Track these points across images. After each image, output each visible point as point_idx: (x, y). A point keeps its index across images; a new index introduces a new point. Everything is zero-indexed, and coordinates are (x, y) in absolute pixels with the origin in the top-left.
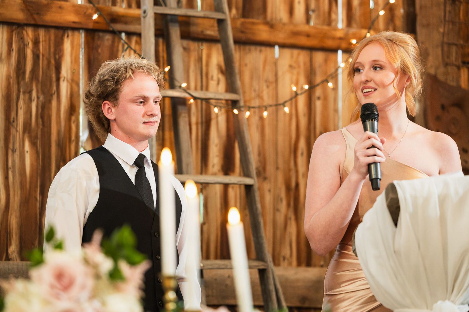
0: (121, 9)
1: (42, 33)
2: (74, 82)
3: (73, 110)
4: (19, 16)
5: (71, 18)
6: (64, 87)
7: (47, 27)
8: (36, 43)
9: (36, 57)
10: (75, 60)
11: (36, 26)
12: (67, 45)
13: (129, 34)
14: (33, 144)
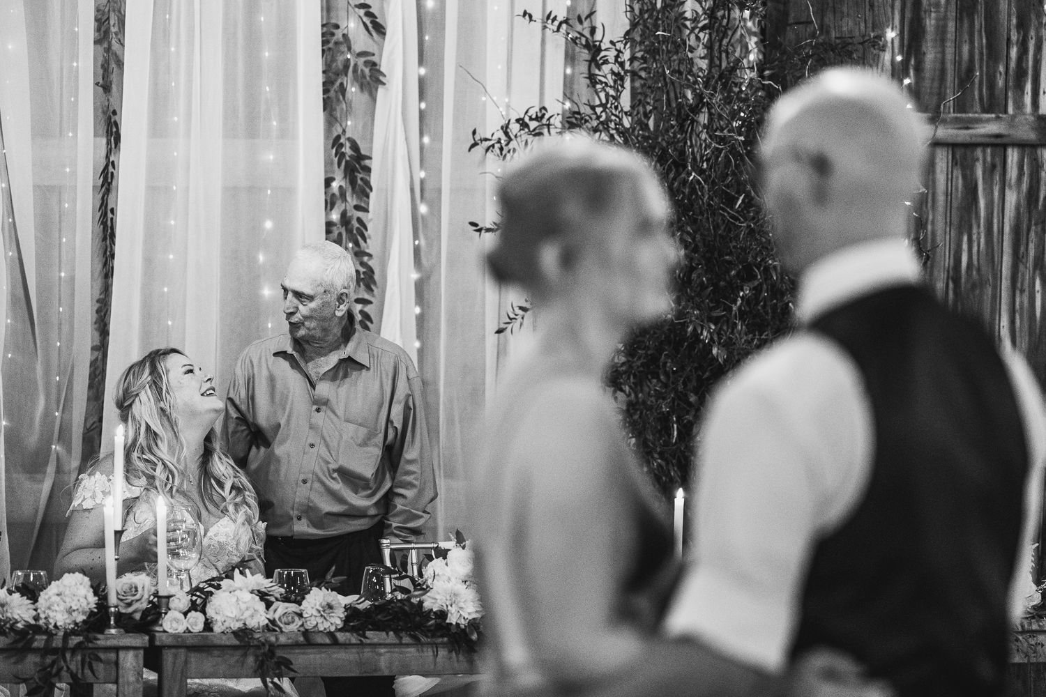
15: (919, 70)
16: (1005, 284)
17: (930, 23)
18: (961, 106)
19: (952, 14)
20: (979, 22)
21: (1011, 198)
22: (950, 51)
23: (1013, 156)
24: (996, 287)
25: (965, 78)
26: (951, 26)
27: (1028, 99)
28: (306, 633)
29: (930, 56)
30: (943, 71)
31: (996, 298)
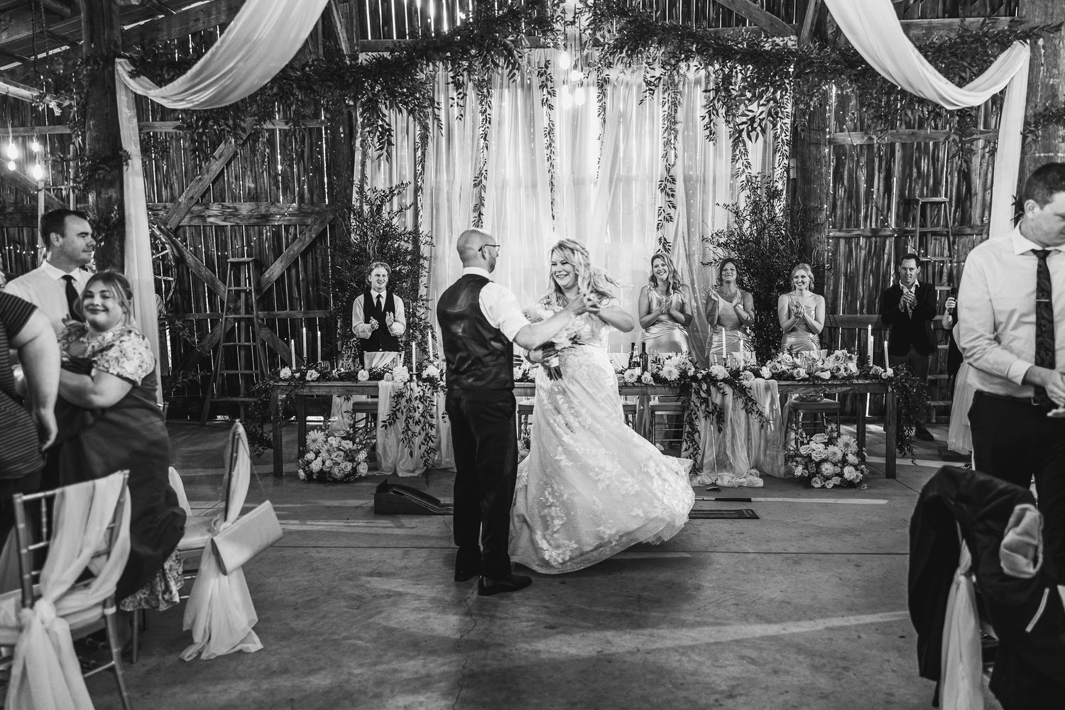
0: (910, 227)
1: (878, 239)
2: (890, 254)
3: (889, 263)
4: (870, 234)
5: (889, 233)
6: (886, 256)
7: (880, 237)
8: (876, 242)
9: (876, 246)
10: (891, 247)
11: (876, 237)
12: (888, 242)
13: (912, 237)
14: (873, 276)
15: (835, 216)
16: (861, 277)
17: (839, 203)
18: (848, 227)
19: (845, 200)
20: (854, 202)
21: (863, 252)
22: (845, 211)
23: (862, 241)
24: (858, 278)
25: (849, 219)
26: (845, 204)
27: (868, 224)
28: (625, 383)
29: (839, 212)
30: (843, 217)
31: (858, 281)
